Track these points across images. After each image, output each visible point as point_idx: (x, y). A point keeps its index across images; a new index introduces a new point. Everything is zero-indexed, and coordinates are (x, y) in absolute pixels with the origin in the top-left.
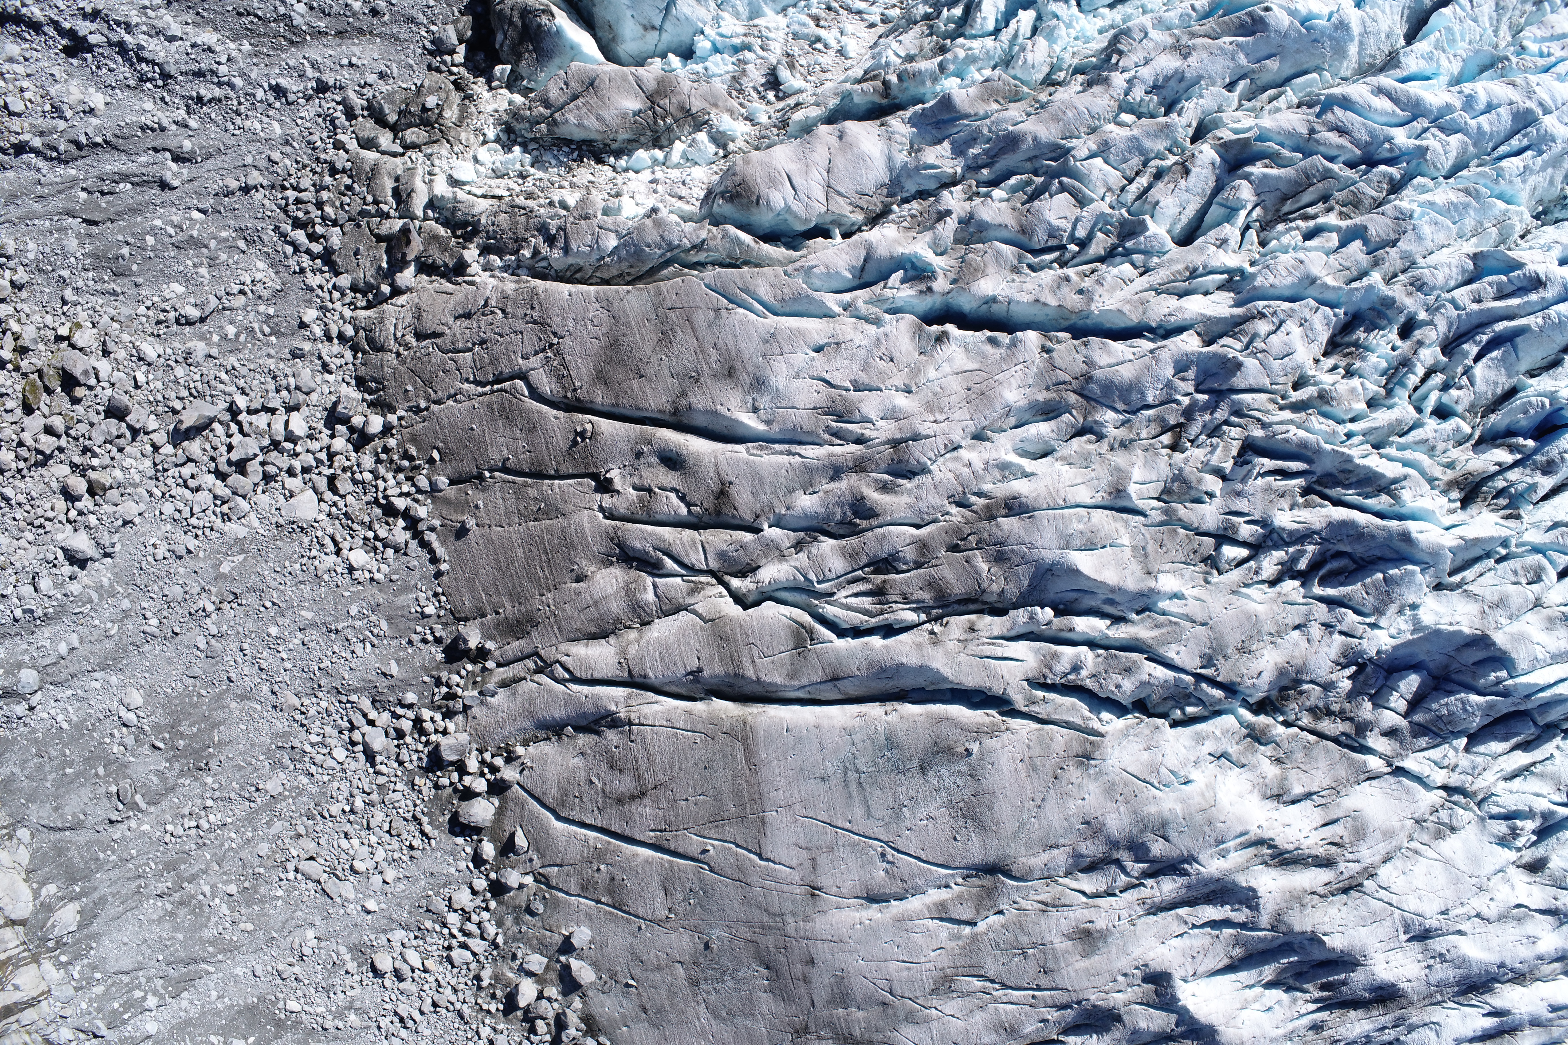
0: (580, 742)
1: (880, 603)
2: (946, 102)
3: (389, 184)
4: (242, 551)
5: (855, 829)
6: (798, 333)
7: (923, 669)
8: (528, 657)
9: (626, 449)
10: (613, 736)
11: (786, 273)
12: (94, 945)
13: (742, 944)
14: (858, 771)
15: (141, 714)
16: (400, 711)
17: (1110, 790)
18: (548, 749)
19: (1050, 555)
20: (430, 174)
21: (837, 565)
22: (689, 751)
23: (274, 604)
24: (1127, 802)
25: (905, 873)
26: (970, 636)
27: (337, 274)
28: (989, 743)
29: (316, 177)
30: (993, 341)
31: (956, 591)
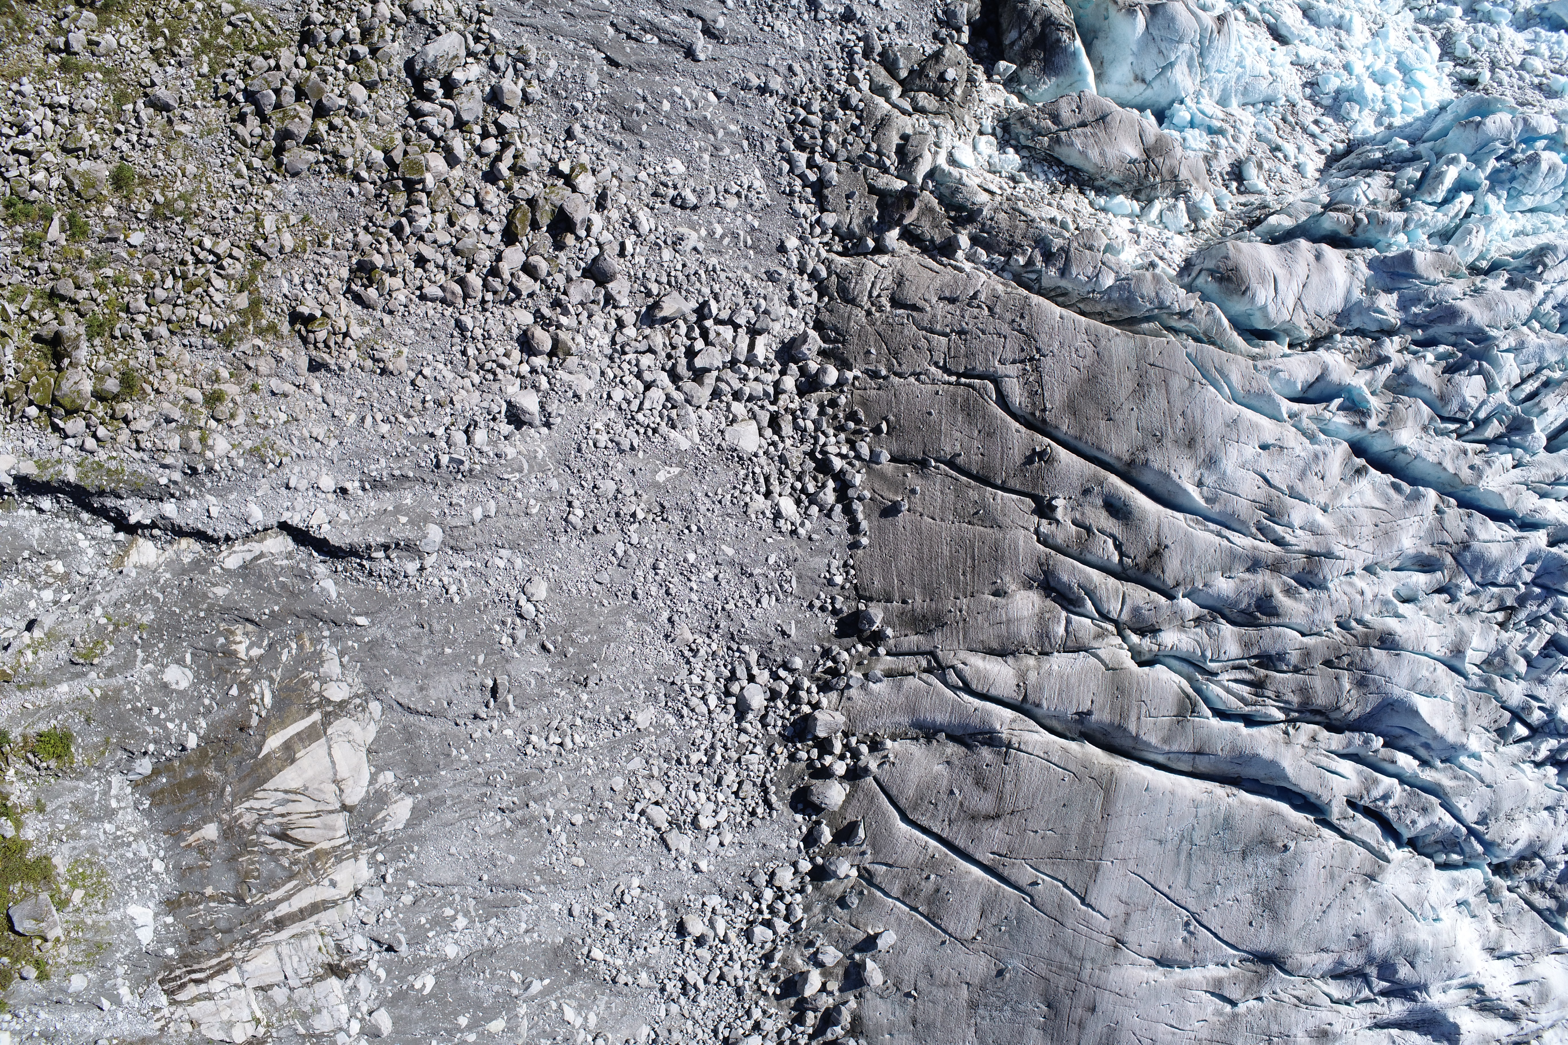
0: (949, 751)
1: (1256, 695)
2: (1407, 259)
3: (896, 140)
4: (680, 464)
5: (1172, 896)
6: (1254, 426)
7: (1273, 764)
8: (922, 654)
9: (1076, 483)
10: (986, 753)
11: (1255, 367)
12: (416, 848)
13: (1034, 979)
14: (1192, 843)
15: (542, 610)
16: (782, 673)
17: (1383, 910)
18: (916, 750)
19: (1398, 692)
20: (936, 144)
21: (1233, 649)
22: (1055, 786)
23: (699, 529)
24: (1394, 925)
25: (1200, 945)
26: (1312, 744)
27: (823, 210)
28: (1304, 844)
29: (825, 104)
30: (1397, 488)
31: (1319, 702)
